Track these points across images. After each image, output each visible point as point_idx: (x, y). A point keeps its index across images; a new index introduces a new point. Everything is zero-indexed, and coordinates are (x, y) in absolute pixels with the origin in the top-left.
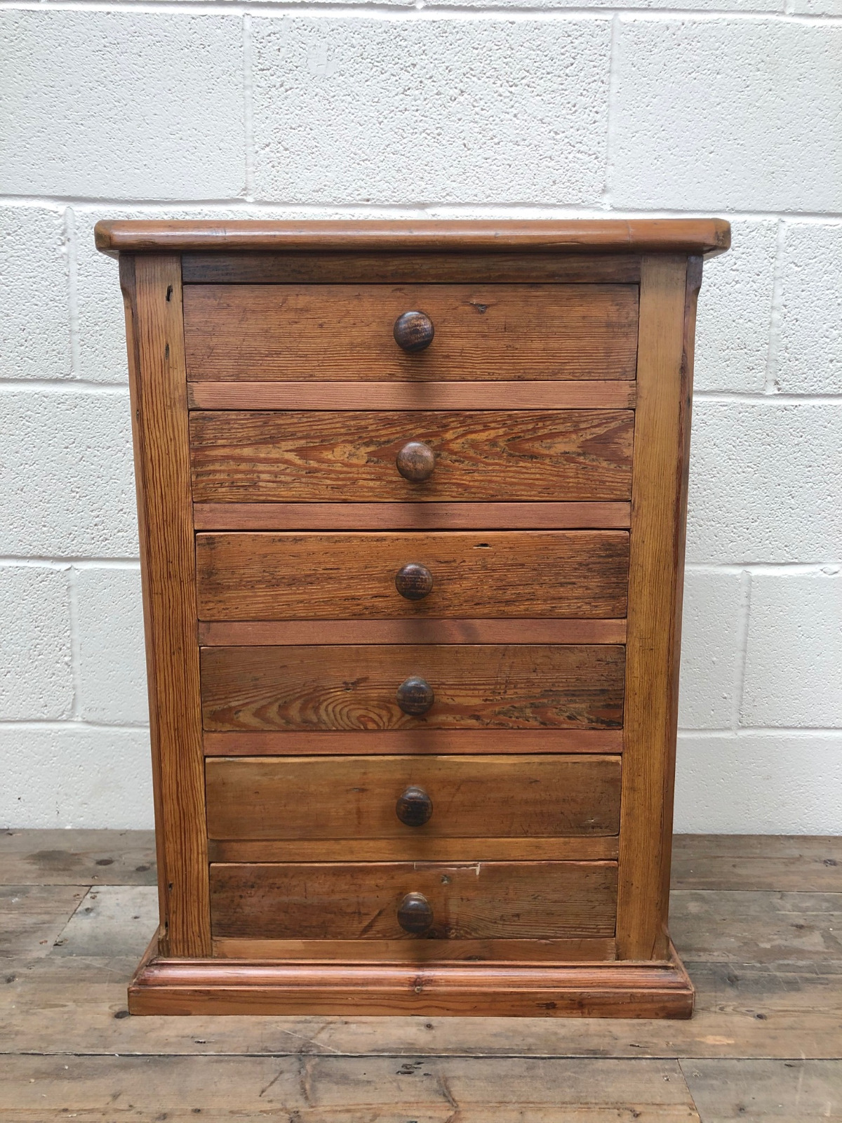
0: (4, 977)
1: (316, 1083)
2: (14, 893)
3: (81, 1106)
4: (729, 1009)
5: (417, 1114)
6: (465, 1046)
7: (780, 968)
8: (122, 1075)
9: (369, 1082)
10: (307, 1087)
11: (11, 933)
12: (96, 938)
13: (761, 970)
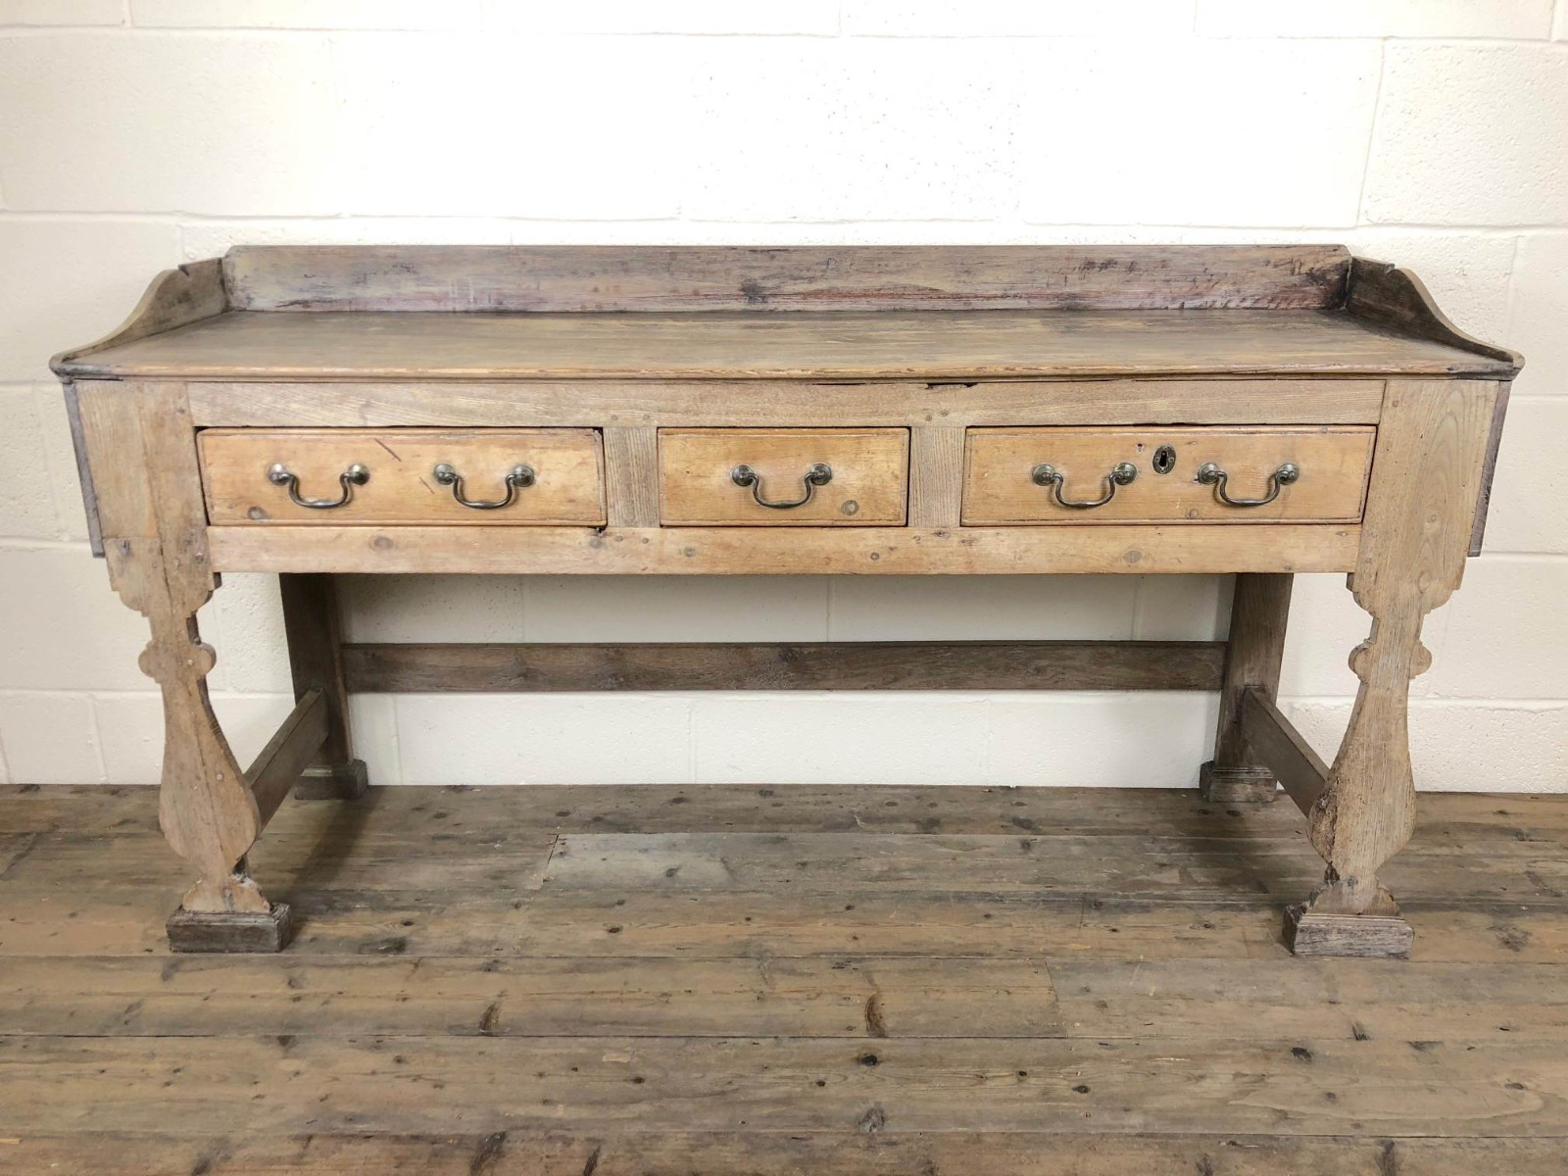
0: (512, 904)
1: (775, 976)
2: (494, 840)
3: (602, 989)
4: (1091, 926)
5: (849, 992)
6: (884, 951)
7: (1138, 896)
8: (626, 970)
9: (812, 974)
10: (766, 977)
11: (504, 872)
12: (575, 875)
13: (1123, 897)
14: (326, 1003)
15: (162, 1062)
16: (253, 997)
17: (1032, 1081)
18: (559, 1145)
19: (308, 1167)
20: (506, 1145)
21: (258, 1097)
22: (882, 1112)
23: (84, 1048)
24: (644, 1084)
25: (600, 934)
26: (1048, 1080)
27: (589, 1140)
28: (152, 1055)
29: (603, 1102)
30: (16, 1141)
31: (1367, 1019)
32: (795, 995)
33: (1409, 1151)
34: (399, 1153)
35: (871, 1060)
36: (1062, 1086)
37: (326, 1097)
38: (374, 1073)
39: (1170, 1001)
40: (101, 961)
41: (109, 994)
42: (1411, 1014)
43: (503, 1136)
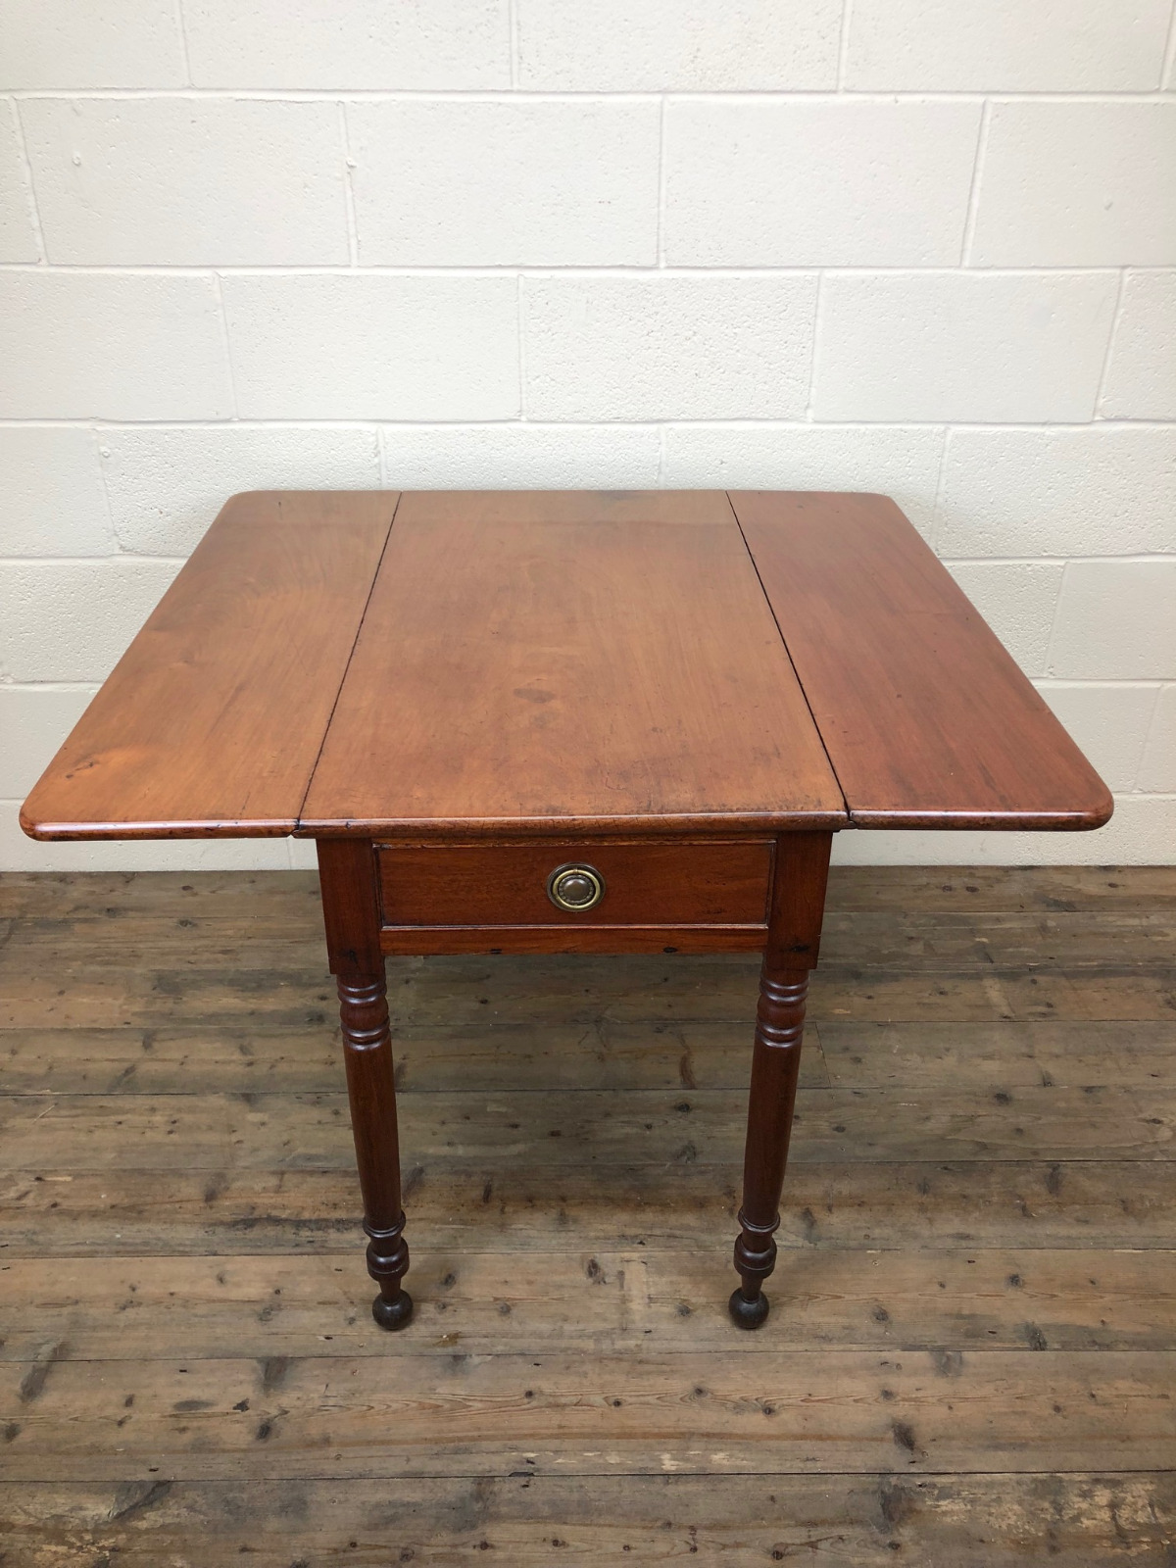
14: (272, 1067)
15: (162, 1115)
16: (216, 1062)
17: (804, 1123)
18: (463, 1177)
19: (286, 1194)
20: (424, 1174)
21: (238, 1142)
22: (694, 1148)
23: (101, 1104)
24: (520, 1129)
25: (476, 1006)
26: (815, 1123)
27: (483, 1173)
28: (153, 1110)
29: (492, 1144)
30: (69, 1179)
31: (1052, 1069)
32: (627, 1055)
33: (1069, 1171)
34: (348, 1184)
35: (685, 1108)
36: (824, 1126)
37: (288, 1142)
38: (319, 1122)
39: (908, 1057)
40: (92, 1033)
41: (107, 1060)
42: (1087, 1065)
43: (421, 1171)
